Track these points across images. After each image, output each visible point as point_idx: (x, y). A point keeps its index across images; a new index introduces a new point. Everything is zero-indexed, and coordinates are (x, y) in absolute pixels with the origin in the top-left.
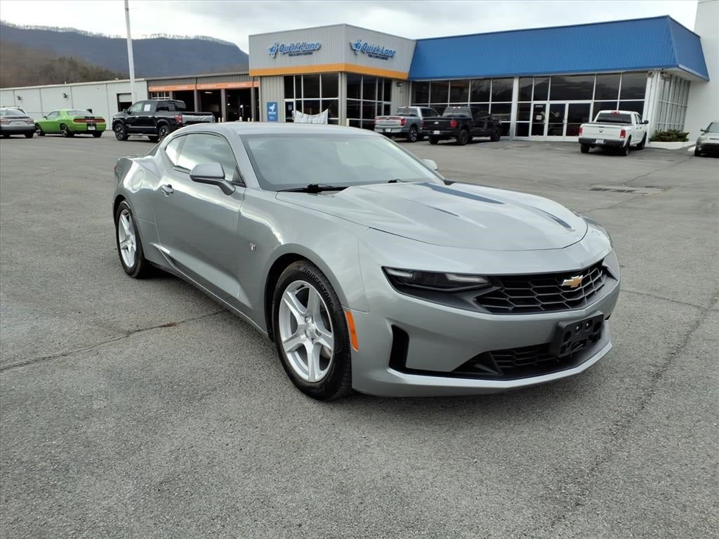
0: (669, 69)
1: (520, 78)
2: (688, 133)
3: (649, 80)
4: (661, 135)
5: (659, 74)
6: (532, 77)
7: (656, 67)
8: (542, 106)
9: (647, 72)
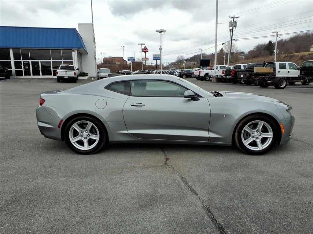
0: (80, 49)
1: (13, 49)
2: (88, 73)
3: (73, 53)
4: (82, 74)
5: (76, 51)
6: (20, 49)
7: (75, 48)
8: (27, 62)
9: (72, 49)
